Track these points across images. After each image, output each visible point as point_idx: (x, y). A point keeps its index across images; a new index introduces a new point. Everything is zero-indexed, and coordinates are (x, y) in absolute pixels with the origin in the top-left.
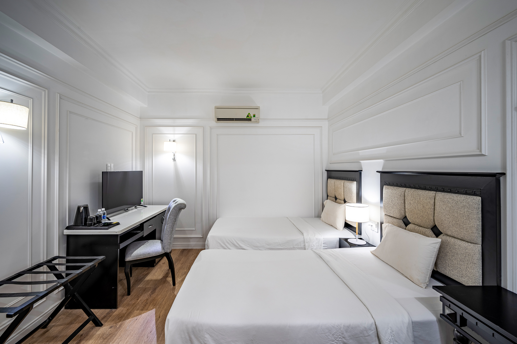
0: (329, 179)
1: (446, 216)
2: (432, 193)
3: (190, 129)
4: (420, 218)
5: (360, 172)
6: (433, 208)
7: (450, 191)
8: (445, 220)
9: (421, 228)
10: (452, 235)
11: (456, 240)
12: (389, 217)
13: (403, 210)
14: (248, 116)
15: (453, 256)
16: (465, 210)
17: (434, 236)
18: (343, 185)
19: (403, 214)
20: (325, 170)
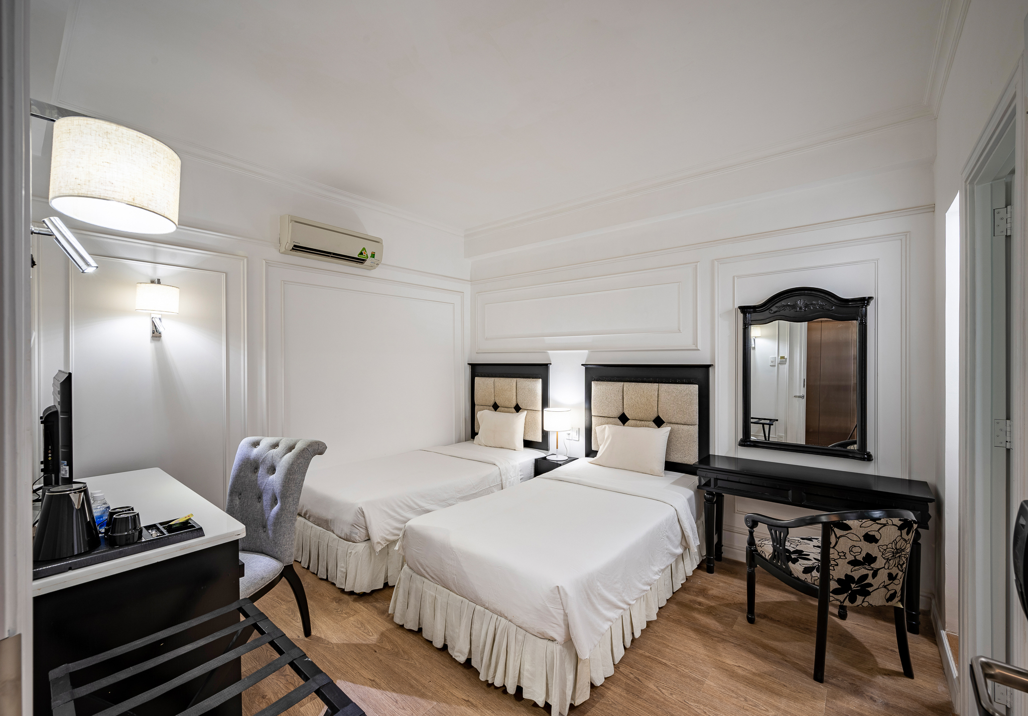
0: (476, 378)
1: (671, 405)
2: (656, 385)
3: (209, 256)
4: (644, 411)
5: (545, 367)
6: (657, 399)
7: (675, 382)
8: (670, 409)
9: (643, 422)
10: (676, 422)
11: (679, 425)
12: (600, 418)
13: (621, 406)
14: (361, 254)
15: (678, 440)
16: (688, 397)
17: (657, 427)
18: (515, 385)
19: (621, 411)
20: (468, 364)
